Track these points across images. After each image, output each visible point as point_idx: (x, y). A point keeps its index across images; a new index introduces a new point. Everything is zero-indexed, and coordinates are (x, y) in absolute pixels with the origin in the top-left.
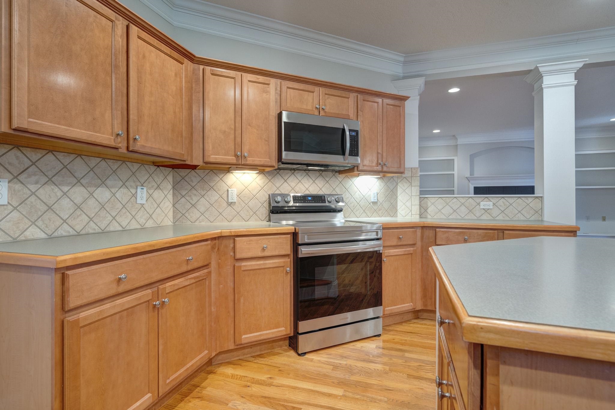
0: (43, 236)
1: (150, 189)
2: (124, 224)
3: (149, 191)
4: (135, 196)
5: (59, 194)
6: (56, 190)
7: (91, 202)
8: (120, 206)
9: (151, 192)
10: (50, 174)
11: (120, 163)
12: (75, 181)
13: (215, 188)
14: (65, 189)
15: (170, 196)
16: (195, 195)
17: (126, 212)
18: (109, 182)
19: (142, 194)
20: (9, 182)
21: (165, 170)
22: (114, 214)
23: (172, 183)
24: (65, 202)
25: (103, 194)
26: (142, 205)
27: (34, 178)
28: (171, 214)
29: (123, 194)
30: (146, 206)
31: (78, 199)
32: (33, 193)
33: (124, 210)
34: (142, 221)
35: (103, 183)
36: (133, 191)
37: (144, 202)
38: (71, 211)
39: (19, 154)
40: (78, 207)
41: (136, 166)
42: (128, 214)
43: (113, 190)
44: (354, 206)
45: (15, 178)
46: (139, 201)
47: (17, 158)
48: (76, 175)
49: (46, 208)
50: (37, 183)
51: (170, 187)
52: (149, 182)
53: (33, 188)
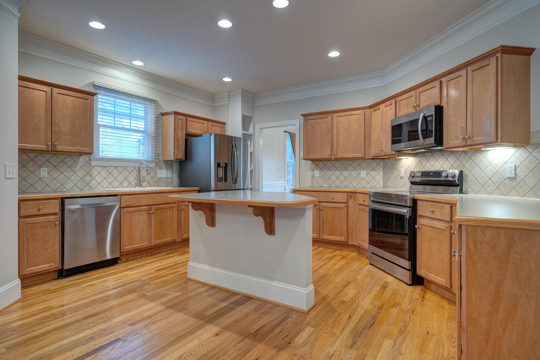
0: (327, 186)
1: (368, 170)
2: (355, 185)
3: (368, 172)
4: (360, 173)
5: (332, 174)
6: (331, 172)
7: (342, 176)
8: (353, 178)
9: (369, 172)
10: (329, 168)
11: (353, 161)
12: (336, 169)
13: (396, 168)
14: (333, 172)
15: (381, 174)
16: (389, 173)
17: (355, 181)
18: (348, 169)
19: (363, 173)
20: (320, 171)
21: (378, 161)
22: (350, 181)
23: (382, 167)
24: (333, 176)
25: (346, 173)
26: (364, 178)
27: (325, 169)
28: (381, 183)
29: (354, 173)
30: (366, 178)
31: (337, 175)
32: (325, 174)
33: (355, 180)
34: (364, 184)
35: (346, 169)
36: (359, 172)
37: (364, 176)
38: (335, 179)
39: (322, 163)
40: (337, 178)
41: (361, 161)
42: (356, 181)
43: (350, 172)
44: (484, 182)
45: (321, 169)
46: (362, 176)
47: (322, 164)
48: (336, 167)
49: (328, 178)
50: (326, 170)
51: (381, 169)
52: (368, 167)
53: (325, 172)
